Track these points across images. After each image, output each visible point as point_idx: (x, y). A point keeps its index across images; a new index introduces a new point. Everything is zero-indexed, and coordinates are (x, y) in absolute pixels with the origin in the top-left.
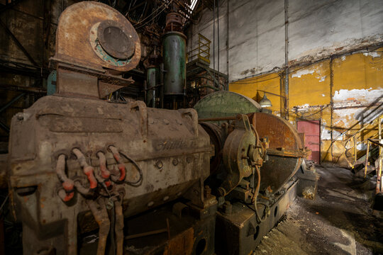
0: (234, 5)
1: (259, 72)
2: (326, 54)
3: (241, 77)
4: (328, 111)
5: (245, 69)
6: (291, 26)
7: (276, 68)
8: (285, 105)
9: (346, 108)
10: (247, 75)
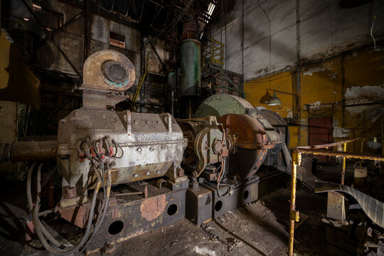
0: (249, 7)
1: (272, 71)
2: (337, 51)
3: (255, 76)
4: (339, 108)
5: (259, 69)
6: (302, 25)
7: (288, 66)
8: (297, 103)
9: (357, 105)
10: (261, 74)
